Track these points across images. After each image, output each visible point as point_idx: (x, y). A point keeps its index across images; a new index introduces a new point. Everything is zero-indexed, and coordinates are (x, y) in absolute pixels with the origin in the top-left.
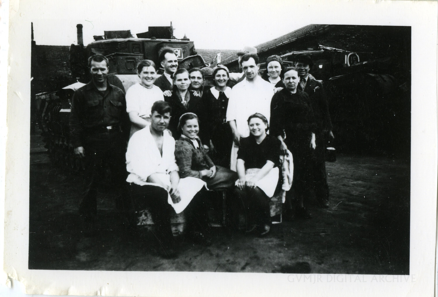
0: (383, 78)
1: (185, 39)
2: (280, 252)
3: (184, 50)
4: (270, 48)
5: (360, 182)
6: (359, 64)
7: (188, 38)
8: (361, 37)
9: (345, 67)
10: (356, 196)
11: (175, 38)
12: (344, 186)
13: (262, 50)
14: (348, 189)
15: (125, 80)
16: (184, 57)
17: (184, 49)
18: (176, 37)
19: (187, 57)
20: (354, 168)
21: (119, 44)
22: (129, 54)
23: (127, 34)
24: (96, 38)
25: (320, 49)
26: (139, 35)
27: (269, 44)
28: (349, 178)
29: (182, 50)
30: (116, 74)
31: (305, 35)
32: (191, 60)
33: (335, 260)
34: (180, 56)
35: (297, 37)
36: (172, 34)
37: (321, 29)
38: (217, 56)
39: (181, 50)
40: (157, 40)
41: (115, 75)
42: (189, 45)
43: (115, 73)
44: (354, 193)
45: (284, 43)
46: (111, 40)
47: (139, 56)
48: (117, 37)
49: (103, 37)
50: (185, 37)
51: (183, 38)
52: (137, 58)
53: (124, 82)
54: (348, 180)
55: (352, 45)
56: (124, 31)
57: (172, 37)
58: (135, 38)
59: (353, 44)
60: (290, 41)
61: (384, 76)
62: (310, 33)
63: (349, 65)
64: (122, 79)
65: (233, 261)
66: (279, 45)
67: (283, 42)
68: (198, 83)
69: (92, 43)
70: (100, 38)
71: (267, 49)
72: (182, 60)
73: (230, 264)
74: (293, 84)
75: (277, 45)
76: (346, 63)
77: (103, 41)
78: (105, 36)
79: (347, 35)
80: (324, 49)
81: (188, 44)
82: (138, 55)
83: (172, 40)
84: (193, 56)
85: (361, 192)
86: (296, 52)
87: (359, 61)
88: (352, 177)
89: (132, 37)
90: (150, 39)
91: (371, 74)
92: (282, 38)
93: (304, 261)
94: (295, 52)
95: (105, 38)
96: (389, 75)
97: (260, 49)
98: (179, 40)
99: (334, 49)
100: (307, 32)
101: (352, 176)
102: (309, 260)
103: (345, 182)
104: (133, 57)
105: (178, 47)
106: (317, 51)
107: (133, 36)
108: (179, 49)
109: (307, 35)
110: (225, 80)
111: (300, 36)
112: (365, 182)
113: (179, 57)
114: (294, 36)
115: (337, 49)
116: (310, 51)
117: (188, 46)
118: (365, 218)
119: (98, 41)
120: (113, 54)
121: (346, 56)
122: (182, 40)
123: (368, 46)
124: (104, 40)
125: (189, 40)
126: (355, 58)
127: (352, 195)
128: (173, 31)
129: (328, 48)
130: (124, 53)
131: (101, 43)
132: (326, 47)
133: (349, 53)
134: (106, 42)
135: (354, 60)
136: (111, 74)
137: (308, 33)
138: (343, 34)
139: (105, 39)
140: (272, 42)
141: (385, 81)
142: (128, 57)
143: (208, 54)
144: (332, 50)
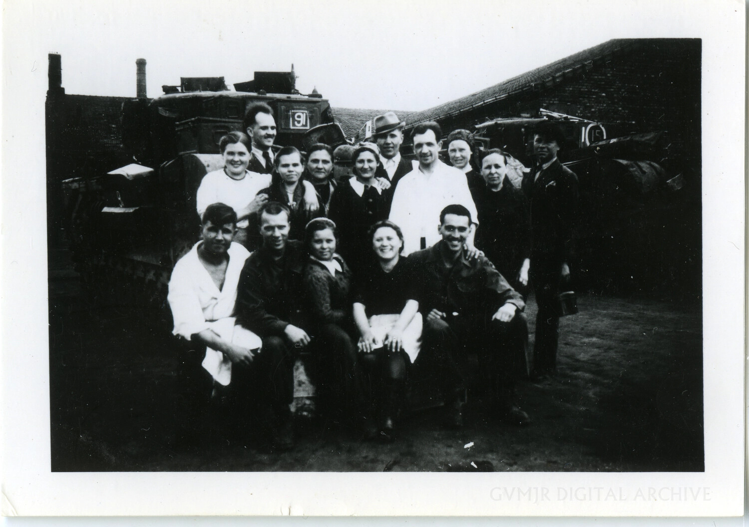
0: (640, 168)
1: (315, 95)
2: (450, 446)
3: (311, 114)
4: (461, 110)
5: (594, 339)
6: (604, 143)
7: (319, 92)
8: (615, 95)
9: (582, 147)
10: (584, 361)
11: (298, 93)
12: (568, 346)
13: (449, 114)
14: (574, 350)
15: (210, 164)
16: (311, 126)
17: (311, 112)
18: (300, 92)
19: (316, 125)
20: (588, 317)
21: (205, 100)
22: (219, 119)
23: (218, 83)
24: (167, 89)
25: (541, 116)
26: (239, 87)
27: (461, 103)
28: (578, 333)
29: (308, 114)
30: (196, 153)
31: (522, 89)
32: (322, 131)
33: (536, 459)
34: (304, 124)
35: (508, 93)
36: (294, 86)
37: (550, 79)
38: (366, 125)
39: (306, 113)
40: (269, 95)
41: (195, 155)
42: (320, 105)
43: (195, 151)
44: (583, 356)
45: (486, 101)
46: (191, 94)
47: (236, 124)
48: (201, 88)
49: (177, 88)
50: (314, 91)
51: (311, 93)
52: (232, 127)
53: (208, 166)
54: (575, 335)
55: (601, 108)
56: (213, 79)
57: (293, 91)
58: (232, 92)
59: (603, 106)
60: (496, 99)
61: (642, 164)
62: (529, 86)
63: (588, 144)
64: (205, 161)
65: (373, 457)
66: (478, 106)
67: (484, 101)
68: (323, 170)
69: (160, 98)
70: (172, 89)
71: (457, 112)
72: (308, 131)
73: (367, 462)
74: (496, 175)
75: (474, 106)
76: (583, 140)
77: (177, 95)
78: (181, 86)
79: (593, 90)
80: (548, 116)
81: (318, 104)
82: (235, 122)
83: (293, 96)
84: (326, 125)
85: (593, 356)
86: (502, 120)
87: (605, 138)
88: (583, 331)
89: (227, 89)
90: (254, 94)
91: (621, 161)
92: (485, 92)
93: (485, 460)
94: (500, 119)
95: (182, 90)
96: (652, 163)
97: (447, 112)
98: (304, 95)
99: (565, 116)
100: (526, 84)
101: (582, 329)
102: (494, 459)
103: (571, 339)
104: (226, 124)
105: (302, 109)
106: (536, 119)
107: (229, 88)
108: (303, 113)
109: (525, 89)
110: (371, 169)
111: (514, 91)
112: (601, 339)
113: (303, 126)
114: (504, 90)
115: (569, 117)
116: (525, 119)
117: (319, 107)
118: (593, 396)
119: (171, 95)
120: (193, 119)
121: (583, 128)
122: (310, 96)
123: (627, 111)
124: (179, 92)
125: (320, 96)
126: (598, 133)
127: (578, 361)
128: (295, 80)
129: (555, 115)
130: (211, 118)
131: (174, 99)
132: (551, 113)
133: (589, 123)
134: (184, 96)
135: (597, 135)
136: (188, 152)
137: (528, 86)
138: (586, 90)
139: (182, 92)
140: (468, 99)
141: (644, 173)
142: (218, 124)
143: (359, 117)
144: (561, 118)
